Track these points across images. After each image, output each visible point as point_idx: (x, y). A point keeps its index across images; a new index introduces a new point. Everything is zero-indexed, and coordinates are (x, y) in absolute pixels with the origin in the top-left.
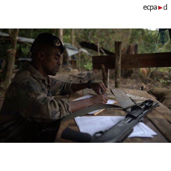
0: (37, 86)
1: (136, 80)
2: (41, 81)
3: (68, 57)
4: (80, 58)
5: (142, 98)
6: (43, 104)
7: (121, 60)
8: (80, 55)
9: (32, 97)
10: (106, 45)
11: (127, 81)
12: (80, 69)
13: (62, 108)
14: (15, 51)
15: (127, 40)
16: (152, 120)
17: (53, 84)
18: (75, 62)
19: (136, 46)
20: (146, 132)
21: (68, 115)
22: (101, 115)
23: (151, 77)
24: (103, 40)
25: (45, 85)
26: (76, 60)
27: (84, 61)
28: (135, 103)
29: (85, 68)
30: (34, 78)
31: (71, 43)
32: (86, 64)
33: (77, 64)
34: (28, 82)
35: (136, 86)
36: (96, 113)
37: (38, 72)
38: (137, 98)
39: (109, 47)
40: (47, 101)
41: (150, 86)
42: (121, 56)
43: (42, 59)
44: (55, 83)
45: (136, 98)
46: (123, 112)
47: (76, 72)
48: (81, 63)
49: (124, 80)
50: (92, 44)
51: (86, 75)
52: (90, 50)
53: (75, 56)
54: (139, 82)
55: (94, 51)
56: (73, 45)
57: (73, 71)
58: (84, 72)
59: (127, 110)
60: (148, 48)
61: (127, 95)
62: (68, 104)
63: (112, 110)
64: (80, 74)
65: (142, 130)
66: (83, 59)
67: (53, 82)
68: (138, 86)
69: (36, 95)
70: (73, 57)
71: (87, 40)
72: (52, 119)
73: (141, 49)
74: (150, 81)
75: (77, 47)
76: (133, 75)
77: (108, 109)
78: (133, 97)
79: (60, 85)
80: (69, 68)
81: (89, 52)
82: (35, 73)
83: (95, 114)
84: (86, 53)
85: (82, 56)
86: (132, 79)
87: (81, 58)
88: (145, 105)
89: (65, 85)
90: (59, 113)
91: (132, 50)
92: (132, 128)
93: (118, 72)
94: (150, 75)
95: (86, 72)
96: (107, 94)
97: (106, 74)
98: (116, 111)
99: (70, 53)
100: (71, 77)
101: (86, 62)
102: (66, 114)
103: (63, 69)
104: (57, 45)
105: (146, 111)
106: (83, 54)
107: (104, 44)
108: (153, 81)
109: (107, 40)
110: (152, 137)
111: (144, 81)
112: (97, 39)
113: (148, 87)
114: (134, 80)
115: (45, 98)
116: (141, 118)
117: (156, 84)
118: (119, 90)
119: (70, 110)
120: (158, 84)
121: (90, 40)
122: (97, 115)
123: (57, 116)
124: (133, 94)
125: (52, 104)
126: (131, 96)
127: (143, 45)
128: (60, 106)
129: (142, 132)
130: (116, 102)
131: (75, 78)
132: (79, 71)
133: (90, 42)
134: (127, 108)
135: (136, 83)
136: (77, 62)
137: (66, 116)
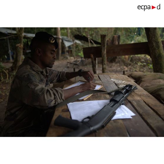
0: (36, 78)
1: (120, 64)
2: (40, 73)
3: (66, 48)
4: (74, 47)
5: (124, 81)
6: (40, 94)
7: (107, 50)
8: (75, 45)
9: (32, 88)
10: (95, 36)
11: (113, 65)
12: (75, 57)
13: (56, 96)
14: (22, 46)
15: (111, 32)
16: (131, 102)
17: (51, 74)
18: (71, 51)
19: (119, 37)
20: (126, 113)
21: (61, 102)
22: (89, 100)
23: (131, 61)
24: (93, 32)
25: (43, 76)
26: (72, 49)
27: (79, 50)
28: (118, 87)
29: (79, 55)
30: (34, 70)
31: (67, 36)
32: (80, 53)
33: (73, 52)
34: (28, 75)
35: (119, 69)
36: (85, 98)
37: (36, 66)
38: (120, 82)
39: (97, 38)
40: (44, 91)
41: (131, 68)
42: (106, 47)
43: (39, 55)
44: (52, 72)
45: (118, 82)
46: (108, 96)
47: (72, 59)
48: (76, 52)
49: (110, 65)
50: (84, 36)
51: (80, 61)
52: (83, 41)
53: (71, 47)
54: (122, 65)
55: (86, 42)
56: (69, 38)
57: (70, 59)
58: (78, 60)
59: (111, 94)
60: (128, 37)
61: (112, 79)
62: (62, 93)
63: (99, 95)
64: (76, 61)
65: (124, 112)
66: (77, 49)
67: (51, 72)
68: (121, 69)
69: (34, 86)
70: (69, 47)
71: (80, 34)
72: (49, 106)
73: (123, 39)
74: (130, 65)
75: (72, 39)
76: (117, 60)
77: (96, 94)
78: (116, 81)
79: (56, 74)
80: (67, 56)
81: (82, 42)
82: (34, 67)
83: (85, 100)
84: (80, 44)
85: (77, 46)
86: (116, 63)
87: (76, 48)
88: (126, 89)
89: (60, 74)
90: (54, 100)
91: (116, 40)
92: (114, 112)
93: (104, 60)
94: (130, 59)
95: (80, 59)
96: (95, 79)
97: (94, 62)
98: (102, 95)
99: (67, 44)
100: (69, 64)
101: (80, 51)
102: (60, 101)
103: (62, 57)
104: (52, 42)
105: (127, 94)
106: (77, 44)
107: (94, 35)
108: (132, 64)
109: (96, 32)
110: (131, 118)
111: (126, 65)
112: (87, 32)
113: (129, 69)
114: (118, 64)
115: (42, 89)
116: (122, 101)
117: (135, 66)
118: (105, 75)
119: (63, 97)
120: (137, 67)
121: (83, 33)
122: (86, 100)
123: (52, 104)
124: (116, 79)
125: (48, 94)
126: (115, 80)
127: (125, 35)
128: (55, 95)
129: (123, 114)
130: (102, 87)
131: (71, 65)
132: (75, 58)
133: (82, 34)
134: (111, 92)
135: (120, 66)
136: (73, 51)
137: (60, 103)
